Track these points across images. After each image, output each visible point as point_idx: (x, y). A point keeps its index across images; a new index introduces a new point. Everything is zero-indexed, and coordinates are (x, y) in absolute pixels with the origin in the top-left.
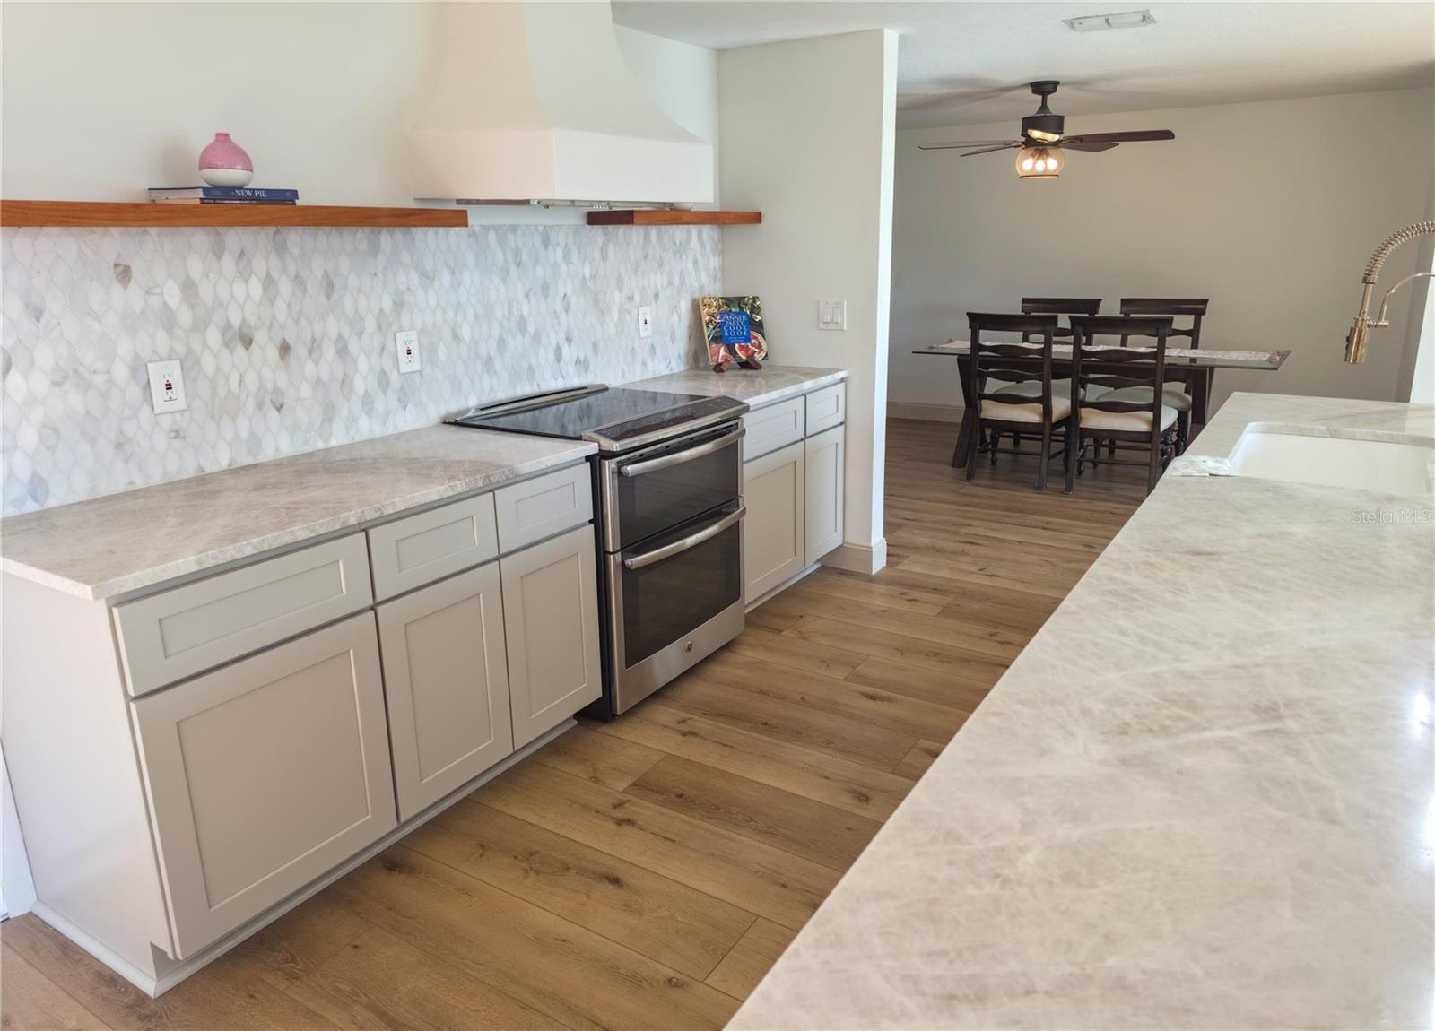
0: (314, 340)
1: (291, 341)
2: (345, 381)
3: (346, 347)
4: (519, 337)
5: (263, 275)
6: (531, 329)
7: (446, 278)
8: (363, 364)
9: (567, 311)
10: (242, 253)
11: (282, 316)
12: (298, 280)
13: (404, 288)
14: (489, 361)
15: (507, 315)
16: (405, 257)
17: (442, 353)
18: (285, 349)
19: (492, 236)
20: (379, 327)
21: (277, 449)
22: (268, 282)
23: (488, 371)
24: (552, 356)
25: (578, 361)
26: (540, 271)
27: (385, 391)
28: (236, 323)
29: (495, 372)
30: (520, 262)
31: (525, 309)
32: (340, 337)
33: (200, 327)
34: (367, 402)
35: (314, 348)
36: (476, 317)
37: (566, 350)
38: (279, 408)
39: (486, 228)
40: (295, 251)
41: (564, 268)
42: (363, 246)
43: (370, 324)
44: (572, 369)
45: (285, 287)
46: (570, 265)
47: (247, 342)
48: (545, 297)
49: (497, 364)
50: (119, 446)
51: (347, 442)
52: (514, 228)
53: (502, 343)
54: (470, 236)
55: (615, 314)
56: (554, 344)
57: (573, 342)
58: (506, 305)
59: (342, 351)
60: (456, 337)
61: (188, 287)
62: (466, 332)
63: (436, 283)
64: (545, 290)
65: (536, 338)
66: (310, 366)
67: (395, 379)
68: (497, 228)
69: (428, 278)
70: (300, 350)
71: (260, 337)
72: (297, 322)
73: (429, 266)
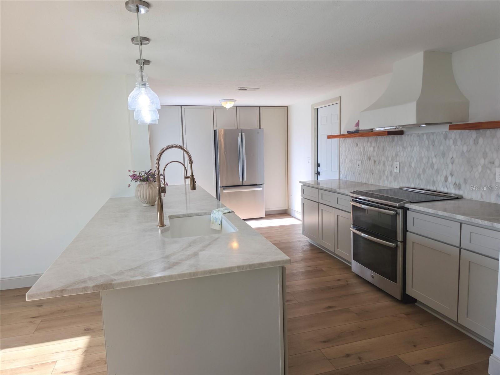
0: (379, 161)
1: (376, 160)
2: (384, 171)
3: (385, 163)
4: (431, 170)
5: (373, 146)
6: (436, 167)
7: (409, 149)
8: (387, 168)
9: (452, 163)
10: (371, 142)
11: (375, 155)
12: (378, 148)
13: (398, 151)
14: (419, 175)
15: (427, 161)
16: (400, 143)
17: (406, 170)
18: (375, 162)
19: (425, 137)
20: (392, 160)
21: (371, 182)
22: (374, 147)
23: (418, 178)
24: (443, 179)
25: (455, 184)
26: (442, 148)
27: (391, 176)
28: (369, 155)
29: (421, 179)
30: (434, 144)
31: (434, 160)
32: (384, 161)
33: (364, 155)
34: (387, 177)
35: (379, 163)
36: (417, 161)
37: (450, 179)
38: (373, 174)
39: (423, 134)
40: (379, 141)
41: (453, 147)
42: (391, 140)
43: (390, 159)
44: (452, 186)
45: (376, 149)
46: (456, 146)
47: (370, 159)
48: (443, 157)
49: (422, 176)
50: (354, 173)
51: (382, 185)
52: (433, 134)
53: (424, 170)
54: (417, 136)
55: (480, 169)
56: (445, 175)
57: (454, 176)
58: (427, 158)
59: (384, 164)
60: (410, 166)
61: (364, 147)
62: (413, 165)
63: (406, 150)
64: (444, 155)
65: (437, 171)
66: (378, 166)
67: (394, 174)
68: (427, 134)
69: (404, 148)
70: (377, 162)
71: (372, 158)
72: (377, 156)
73: (405, 145)
